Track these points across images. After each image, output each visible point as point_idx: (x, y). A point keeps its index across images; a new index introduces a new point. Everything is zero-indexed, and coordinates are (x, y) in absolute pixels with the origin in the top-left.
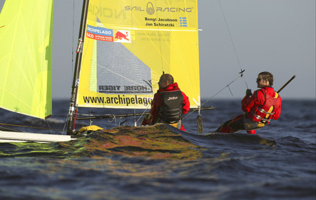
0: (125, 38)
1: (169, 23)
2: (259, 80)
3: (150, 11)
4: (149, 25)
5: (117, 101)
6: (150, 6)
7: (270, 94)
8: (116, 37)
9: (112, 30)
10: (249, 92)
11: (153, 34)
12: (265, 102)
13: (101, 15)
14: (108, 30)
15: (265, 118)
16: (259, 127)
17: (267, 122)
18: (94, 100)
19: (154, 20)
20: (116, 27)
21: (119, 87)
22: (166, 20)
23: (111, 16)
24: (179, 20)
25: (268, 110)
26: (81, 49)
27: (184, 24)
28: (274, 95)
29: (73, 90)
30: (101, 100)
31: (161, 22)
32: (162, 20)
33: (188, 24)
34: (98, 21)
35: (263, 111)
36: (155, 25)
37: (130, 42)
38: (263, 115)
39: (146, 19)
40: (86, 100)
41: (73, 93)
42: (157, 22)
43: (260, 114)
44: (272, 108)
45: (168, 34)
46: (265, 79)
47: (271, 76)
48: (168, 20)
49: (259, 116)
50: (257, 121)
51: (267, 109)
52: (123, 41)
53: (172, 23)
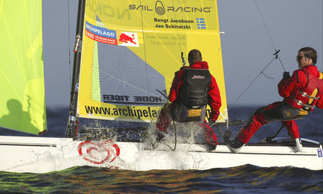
0: (132, 41)
1: (184, 24)
2: (299, 58)
3: (160, 11)
4: (160, 26)
5: (125, 113)
6: (159, 5)
7: (313, 74)
8: (121, 40)
9: (114, 32)
10: (286, 74)
11: (165, 37)
12: (307, 84)
13: (101, 14)
14: (111, 31)
15: (307, 103)
16: (301, 116)
17: (310, 109)
18: (97, 111)
19: (165, 21)
20: (120, 29)
21: (127, 98)
22: (180, 21)
23: (113, 15)
24: (195, 21)
25: (312, 93)
26: (80, 47)
27: (202, 25)
28: (318, 76)
29: (72, 96)
30: (106, 111)
31: (174, 24)
32: (174, 21)
33: (207, 26)
34: (98, 19)
35: (305, 94)
36: (167, 26)
37: (137, 46)
38: (306, 100)
39: (155, 20)
40: (89, 110)
41: (72, 100)
42: (169, 24)
43: (302, 99)
44: (316, 91)
45: (184, 37)
46: (307, 56)
47: (314, 52)
48: (183, 21)
49: (300, 102)
50: (299, 108)
51: (310, 92)
52: (129, 44)
53: (188, 24)
